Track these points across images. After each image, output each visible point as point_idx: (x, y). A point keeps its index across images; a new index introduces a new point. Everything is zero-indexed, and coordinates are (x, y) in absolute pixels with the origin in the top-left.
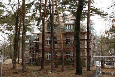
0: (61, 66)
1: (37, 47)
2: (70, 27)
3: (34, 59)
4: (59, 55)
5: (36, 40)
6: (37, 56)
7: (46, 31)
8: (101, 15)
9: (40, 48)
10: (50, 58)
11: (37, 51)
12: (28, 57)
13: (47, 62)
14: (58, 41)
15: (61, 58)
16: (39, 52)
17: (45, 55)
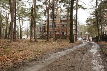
0: (59, 40)
1: (45, 28)
2: (64, 17)
3: (43, 36)
4: (57, 33)
5: (44, 25)
6: (45, 34)
7: (50, 19)
8: (83, 9)
9: (46, 29)
10: (52, 35)
11: (44, 31)
12: (39, 35)
13: (51, 38)
14: (57, 25)
15: (59, 35)
16: (46, 31)
17: (49, 33)
